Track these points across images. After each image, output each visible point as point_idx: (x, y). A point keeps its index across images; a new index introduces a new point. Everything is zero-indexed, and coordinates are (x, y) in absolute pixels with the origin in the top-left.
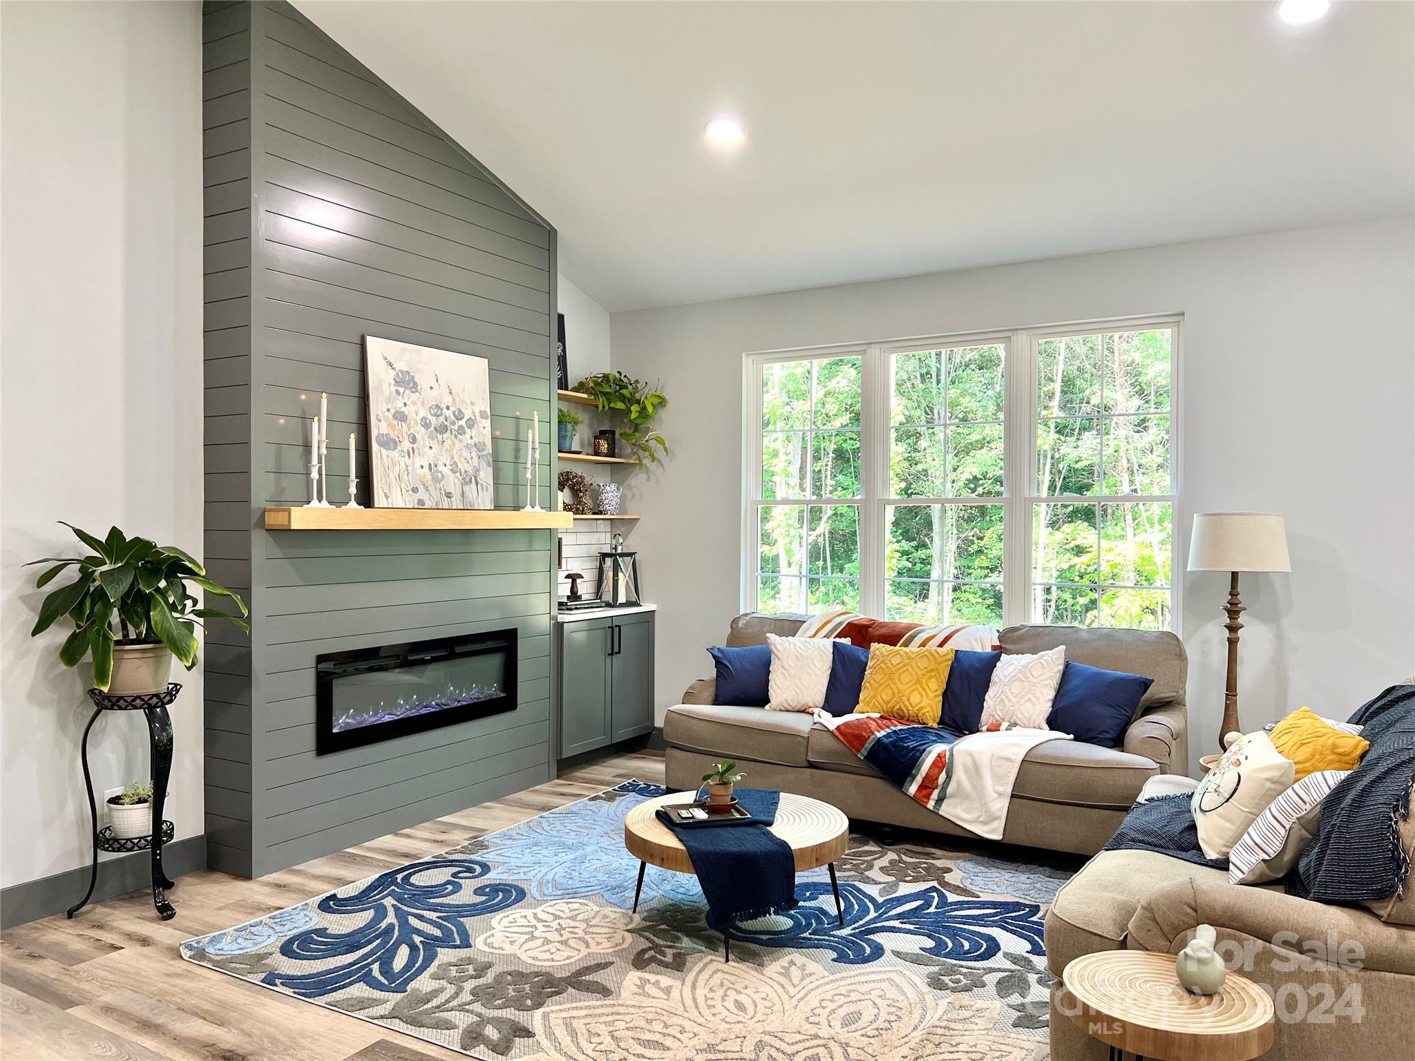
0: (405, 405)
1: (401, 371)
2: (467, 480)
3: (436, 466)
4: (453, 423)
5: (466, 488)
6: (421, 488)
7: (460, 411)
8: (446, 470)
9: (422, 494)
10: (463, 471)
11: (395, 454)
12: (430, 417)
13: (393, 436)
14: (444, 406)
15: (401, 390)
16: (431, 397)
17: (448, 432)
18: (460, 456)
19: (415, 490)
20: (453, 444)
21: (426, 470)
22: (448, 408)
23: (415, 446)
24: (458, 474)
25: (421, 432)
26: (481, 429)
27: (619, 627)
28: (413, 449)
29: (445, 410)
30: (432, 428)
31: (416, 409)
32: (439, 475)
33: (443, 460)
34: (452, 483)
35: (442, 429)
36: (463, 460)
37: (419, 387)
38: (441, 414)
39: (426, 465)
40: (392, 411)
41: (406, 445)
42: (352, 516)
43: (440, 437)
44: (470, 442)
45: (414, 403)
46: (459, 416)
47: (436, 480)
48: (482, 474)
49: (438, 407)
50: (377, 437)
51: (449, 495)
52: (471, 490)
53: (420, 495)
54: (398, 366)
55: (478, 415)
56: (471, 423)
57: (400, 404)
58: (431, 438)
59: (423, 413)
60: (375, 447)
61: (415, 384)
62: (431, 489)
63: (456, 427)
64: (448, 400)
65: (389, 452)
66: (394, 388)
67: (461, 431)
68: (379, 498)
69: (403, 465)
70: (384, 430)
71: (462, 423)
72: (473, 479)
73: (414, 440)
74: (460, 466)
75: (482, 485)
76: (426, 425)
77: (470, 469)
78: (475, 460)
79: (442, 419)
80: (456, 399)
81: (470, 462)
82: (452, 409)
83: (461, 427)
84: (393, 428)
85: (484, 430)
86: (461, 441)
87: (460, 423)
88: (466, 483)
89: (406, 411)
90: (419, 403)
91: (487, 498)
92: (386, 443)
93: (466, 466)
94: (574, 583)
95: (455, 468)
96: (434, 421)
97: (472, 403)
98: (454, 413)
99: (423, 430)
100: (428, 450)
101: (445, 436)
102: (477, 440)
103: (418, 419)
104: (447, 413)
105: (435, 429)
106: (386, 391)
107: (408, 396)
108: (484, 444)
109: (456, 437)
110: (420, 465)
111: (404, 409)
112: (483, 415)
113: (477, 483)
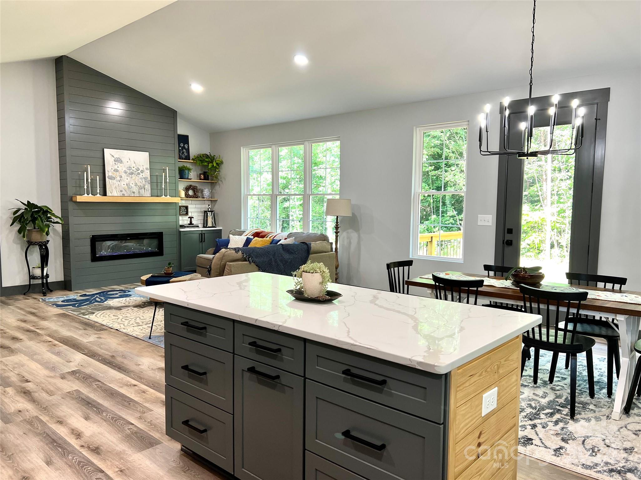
0: (118, 167)
1: (116, 158)
2: (141, 188)
3: (129, 184)
4: (136, 172)
5: (140, 191)
6: (123, 190)
7: (138, 168)
8: (133, 185)
9: (124, 192)
10: (139, 186)
11: (115, 181)
12: (127, 170)
13: (113, 176)
14: (132, 167)
15: (117, 163)
16: (127, 165)
17: (134, 174)
18: (138, 181)
19: (121, 191)
20: (136, 178)
21: (125, 185)
22: (134, 167)
24: (137, 187)
25: (124, 175)
26: (146, 173)
27: (204, 233)
28: (121, 180)
29: (133, 168)
31: (122, 168)
33: (132, 182)
34: (135, 189)
35: (132, 173)
38: (131, 169)
39: (125, 184)
40: (113, 169)
41: (118, 178)
42: (99, 198)
43: (131, 176)
44: (142, 177)
45: (121, 167)
46: (138, 169)
47: (129, 188)
48: (146, 186)
49: (130, 167)
50: (108, 177)
51: (134, 193)
52: (142, 191)
53: (123, 193)
54: (115, 156)
55: (145, 169)
56: (142, 172)
57: (116, 167)
58: (127, 176)
59: (124, 169)
60: (107, 179)
61: (122, 161)
62: (127, 191)
63: (137, 173)
64: (134, 165)
65: (112, 181)
66: (114, 163)
67: (139, 174)
68: (108, 193)
69: (117, 184)
70: (110, 174)
71: (139, 171)
72: (143, 188)
73: (121, 177)
74: (138, 184)
75: (146, 190)
76: (125, 172)
77: (142, 185)
78: (144, 182)
79: (131, 171)
80: (137, 165)
81: (142, 183)
82: (135, 168)
83: (139, 173)
84: (114, 174)
85: (147, 174)
86: (138, 177)
87: (138, 172)
88: (140, 189)
89: (118, 169)
90: (123, 167)
91: (148, 193)
92: (111, 178)
93: (140, 184)
94: (191, 220)
95: (136, 185)
96: (128, 171)
97: (143, 166)
98: (136, 169)
99: (124, 174)
100: (126, 180)
101: (132, 175)
102: (144, 176)
103: (123, 171)
104: (133, 169)
105: (129, 173)
106: (111, 163)
107: (119, 165)
108: (147, 177)
109: (137, 176)
110: (123, 184)
111: (117, 168)
112: (147, 169)
113: (144, 189)
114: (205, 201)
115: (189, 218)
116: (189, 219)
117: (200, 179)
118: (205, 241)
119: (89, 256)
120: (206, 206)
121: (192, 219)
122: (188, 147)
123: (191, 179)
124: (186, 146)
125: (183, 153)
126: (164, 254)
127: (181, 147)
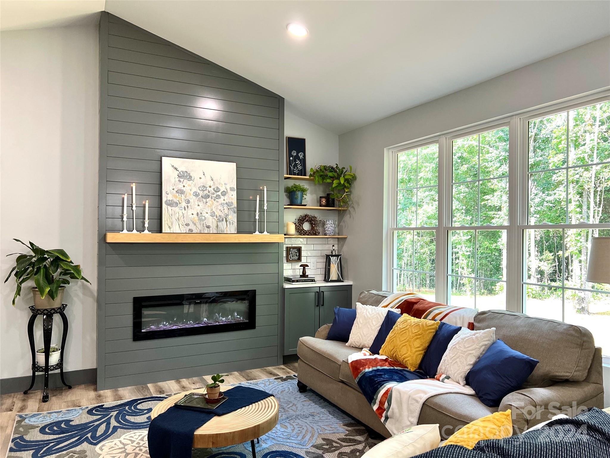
0: (184, 186)
1: (182, 172)
2: (221, 219)
3: (201, 213)
4: (214, 194)
5: (220, 224)
6: (191, 224)
7: (218, 188)
8: (207, 216)
9: (191, 226)
10: (218, 216)
11: (176, 209)
12: (199, 191)
13: (175, 200)
14: (208, 186)
15: (182, 180)
16: (200, 183)
17: (210, 198)
18: (217, 209)
19: (187, 225)
20: (213, 203)
21: (195, 215)
22: (210, 187)
23: (189, 205)
24: (215, 217)
25: (193, 199)
27: (323, 292)
28: (187, 206)
29: (208, 188)
30: (200, 196)
31: (190, 187)
32: (203, 218)
33: (205, 211)
34: (211, 221)
35: (207, 197)
36: (218, 210)
37: (193, 178)
38: (206, 190)
39: (195, 213)
40: (176, 190)
41: (184, 204)
42: (148, 236)
43: (204, 200)
44: (223, 202)
45: (189, 185)
46: (217, 190)
47: (200, 220)
48: (230, 217)
49: (204, 186)
50: (166, 201)
51: (208, 227)
52: (223, 225)
54: (180, 169)
55: (229, 190)
56: (224, 193)
57: (180, 186)
58: (199, 200)
59: (194, 189)
60: (164, 206)
61: (191, 177)
62: (198, 225)
63: (215, 196)
64: (210, 183)
65: (173, 208)
66: (177, 179)
67: (218, 197)
68: (165, 229)
69: (181, 214)
70: (170, 197)
71: (219, 193)
72: (224, 219)
73: (188, 202)
74: (216, 213)
75: (230, 222)
76: (196, 195)
77: (223, 215)
78: (226, 211)
79: (206, 192)
80: (216, 183)
81: (223, 211)
82: (213, 187)
83: (219, 195)
84: (176, 197)
85: (232, 197)
86: (217, 202)
87: (218, 193)
88: (220, 221)
89: (184, 189)
90: (193, 186)
91: (233, 228)
92: (171, 204)
93: (220, 213)
94: (304, 269)
95: (213, 215)
96: (201, 193)
97: (225, 184)
98: (214, 189)
99: (194, 197)
100: (197, 206)
101: (208, 200)
102: (227, 201)
103: (192, 192)
104: (210, 189)
105: (202, 197)
106: (173, 181)
107: (186, 182)
108: (232, 203)
109: (214, 200)
110: (191, 214)
111: (183, 188)
112: (232, 189)
113: (226, 221)
114: (329, 239)
115: (301, 266)
116: (302, 268)
117: (320, 206)
118: (323, 305)
119: (129, 332)
120: (328, 247)
121: (306, 268)
122: (304, 156)
123: (305, 205)
124: (301, 155)
125: (296, 165)
126: (256, 325)
127: (292, 156)
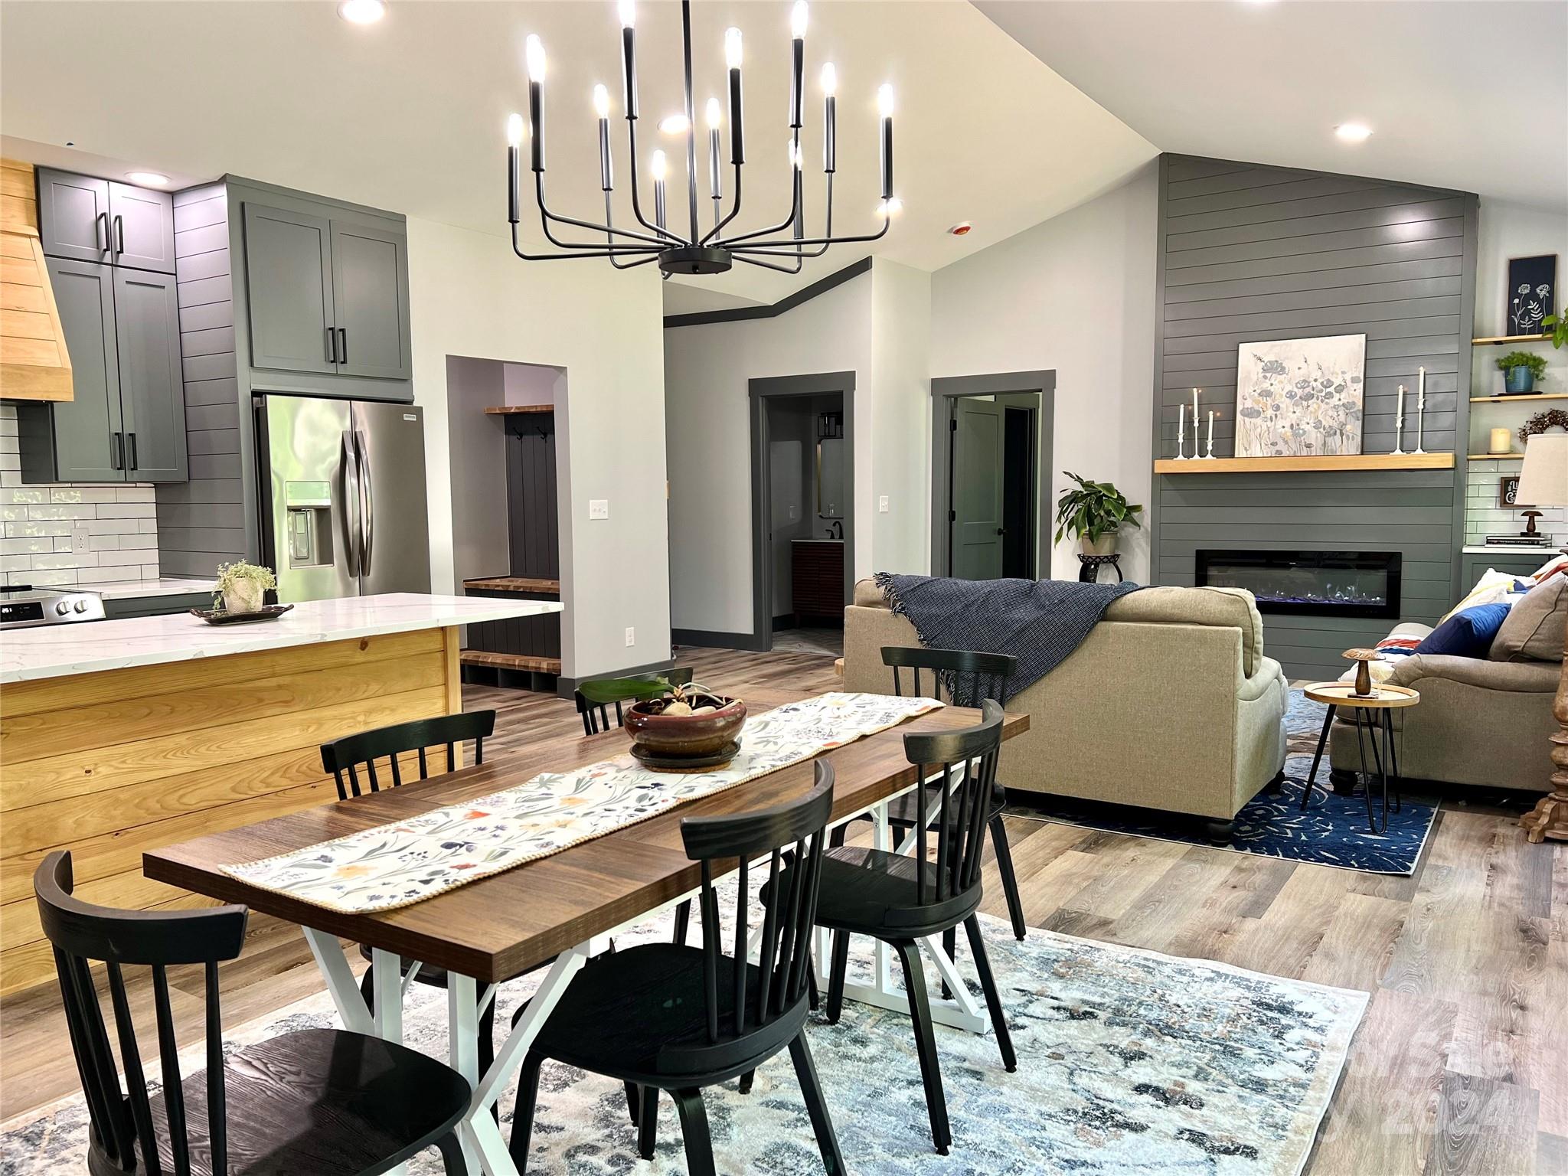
0: (1272, 385)
1: (1269, 362)
2: (1332, 432)
3: (1298, 425)
4: (1321, 391)
5: (1329, 440)
6: (1280, 442)
7: (1329, 380)
8: (1307, 428)
9: (1281, 446)
10: (1327, 426)
11: (1258, 421)
12: (1296, 390)
13: (1256, 407)
14: (1311, 380)
15: (1268, 375)
16: (1299, 376)
17: (1315, 399)
18: (1326, 415)
19: (1274, 444)
20: (1319, 407)
21: (1288, 429)
22: (1316, 380)
23: (1278, 413)
24: (1322, 430)
25: (1285, 403)
26: (1352, 392)
28: (1276, 415)
29: (1313, 383)
30: (1298, 398)
31: (1280, 385)
32: (1301, 432)
33: (1306, 420)
34: (1314, 437)
35: (1310, 397)
36: (1328, 417)
37: (1287, 370)
38: (1308, 386)
39: (1288, 425)
40: (1258, 391)
41: (1270, 412)
42: (1209, 463)
43: (1305, 403)
44: (1338, 403)
45: (1281, 382)
46: (1329, 384)
47: (1296, 435)
48: (1348, 427)
49: (1305, 381)
50: (1242, 410)
51: (1309, 446)
52: (1335, 441)
53: (1277, 448)
54: (1266, 359)
56: (1340, 389)
57: (1266, 385)
58: (1296, 404)
59: (1288, 388)
60: (1239, 417)
61: (1283, 369)
62: (1291, 442)
63: (1323, 394)
64: (1318, 374)
65: (1253, 420)
66: (1261, 375)
67: (1330, 395)
68: (1240, 452)
69: (1264, 428)
70: (1249, 404)
71: (1331, 389)
72: (1338, 432)
73: (1278, 408)
74: (1324, 423)
75: (1348, 436)
76: (1291, 395)
77: (1335, 425)
78: (1342, 418)
79: (1309, 390)
80: (1326, 372)
81: (1336, 419)
82: (1321, 381)
83: (1330, 393)
84: (1258, 402)
85: (1355, 393)
86: (1327, 403)
87: (1328, 390)
88: (1330, 436)
89: (1272, 389)
90: (1286, 381)
91: (1354, 447)
92: (1251, 413)
93: (1331, 422)
94: (1531, 523)
95: (1318, 425)
96: (1299, 392)
97: (1343, 373)
98: (1322, 383)
99: (1288, 400)
100: (1291, 415)
101: (1310, 402)
102: (1345, 401)
103: (1284, 393)
104: (1315, 384)
105: (1301, 398)
106: (1254, 378)
107: (1276, 379)
108: (1354, 403)
109: (1322, 401)
110: (1282, 426)
111: (1270, 388)
112: (1354, 380)
113: (1342, 435)
115: (1523, 515)
116: (1527, 518)
121: (1536, 518)
122: (1552, 292)
123: (1540, 393)
124: (1542, 291)
125: (1528, 312)
126: (1401, 614)
127: (1519, 296)
